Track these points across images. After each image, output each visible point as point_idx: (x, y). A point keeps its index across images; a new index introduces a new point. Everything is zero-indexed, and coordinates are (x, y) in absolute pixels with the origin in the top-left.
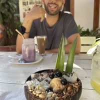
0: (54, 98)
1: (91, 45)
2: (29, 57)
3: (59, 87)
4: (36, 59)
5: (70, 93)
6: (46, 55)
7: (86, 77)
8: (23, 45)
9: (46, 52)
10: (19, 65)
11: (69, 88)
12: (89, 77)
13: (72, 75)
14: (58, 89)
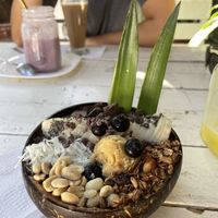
0: (105, 198)
1: (198, 21)
2: (44, 60)
3: (121, 165)
4: (63, 64)
5: (150, 181)
6: (87, 51)
7: (187, 112)
8: (23, 25)
9: (88, 42)
10: (20, 80)
11: (147, 166)
12: (195, 113)
13: (155, 124)
14: (117, 169)
